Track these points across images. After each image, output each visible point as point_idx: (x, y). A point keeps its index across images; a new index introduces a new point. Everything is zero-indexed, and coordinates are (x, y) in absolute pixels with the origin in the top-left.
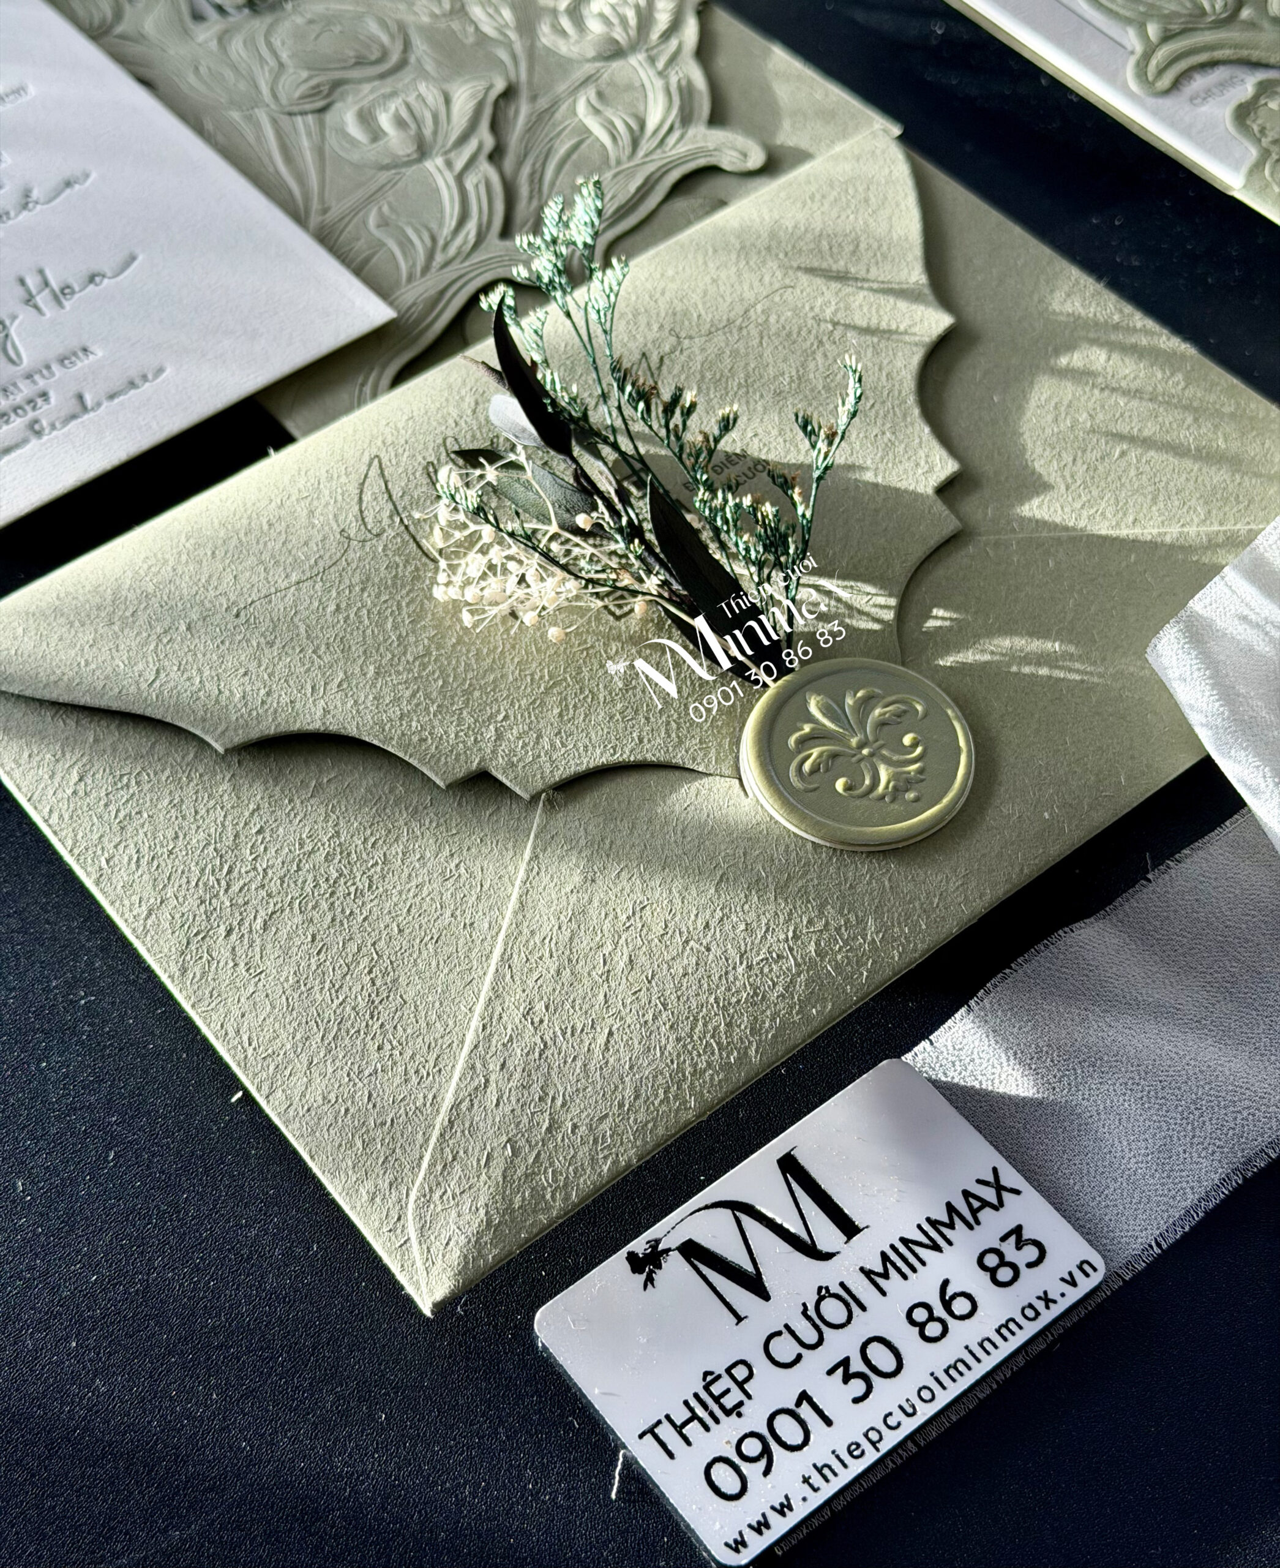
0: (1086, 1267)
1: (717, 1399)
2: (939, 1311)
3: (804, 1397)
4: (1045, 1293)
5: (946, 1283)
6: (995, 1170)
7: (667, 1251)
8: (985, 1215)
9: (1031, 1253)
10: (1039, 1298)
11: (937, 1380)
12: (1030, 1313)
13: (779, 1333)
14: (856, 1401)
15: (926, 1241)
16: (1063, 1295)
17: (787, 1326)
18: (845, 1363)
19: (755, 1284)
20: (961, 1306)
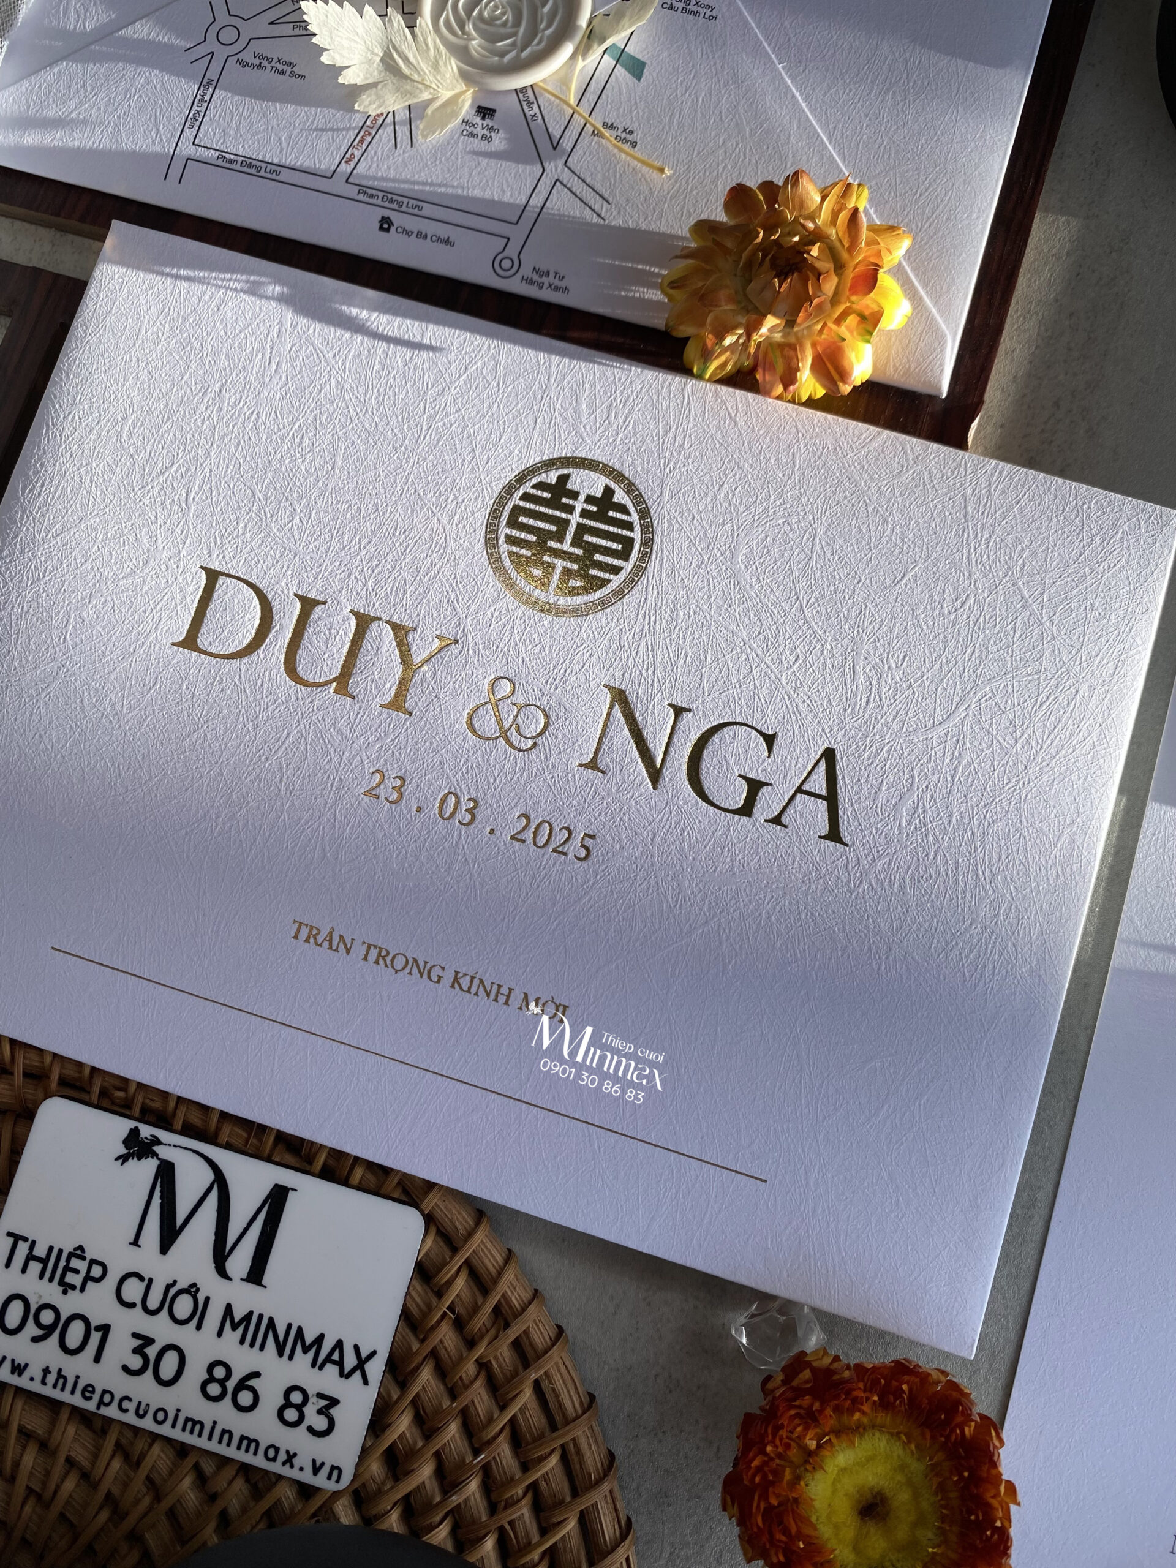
0: (335, 1473)
1: (67, 1269)
2: (231, 1385)
3: (105, 1329)
4: (295, 1455)
5: (256, 1375)
6: (374, 1353)
7: (155, 1155)
8: (332, 1370)
9: (321, 1423)
10: (288, 1452)
11: (176, 1417)
12: (271, 1453)
13: (141, 1278)
14: (125, 1368)
15: (281, 1338)
16: (301, 1469)
17: (151, 1280)
18: (149, 1341)
19: (169, 1235)
20: (245, 1398)
